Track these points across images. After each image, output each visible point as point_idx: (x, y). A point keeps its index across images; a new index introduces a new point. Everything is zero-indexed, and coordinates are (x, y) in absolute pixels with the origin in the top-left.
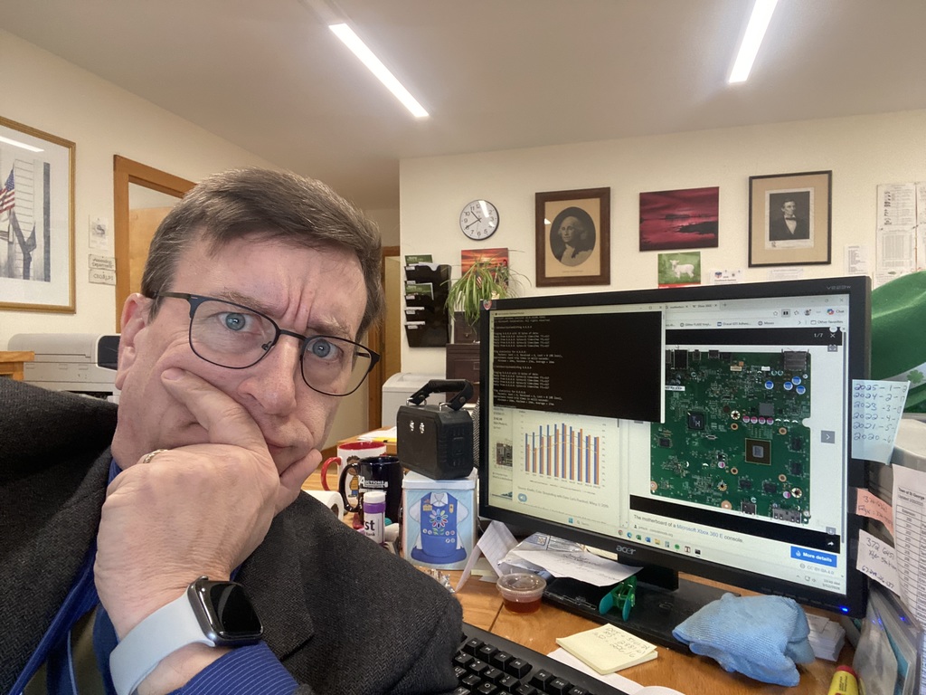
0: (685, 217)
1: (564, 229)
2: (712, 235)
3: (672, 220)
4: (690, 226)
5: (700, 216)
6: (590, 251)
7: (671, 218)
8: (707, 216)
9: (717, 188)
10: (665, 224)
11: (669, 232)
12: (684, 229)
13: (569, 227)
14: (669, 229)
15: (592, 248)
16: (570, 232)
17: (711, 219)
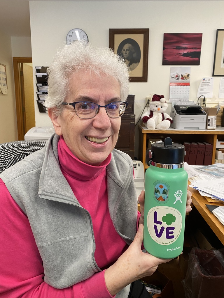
0: (186, 48)
1: (124, 50)
2: (197, 59)
3: (179, 49)
4: (188, 53)
5: (192, 48)
6: (137, 63)
7: (179, 48)
8: (196, 48)
9: (202, 34)
10: (175, 51)
11: (177, 56)
12: (185, 55)
13: (127, 50)
14: (177, 54)
15: (139, 62)
16: (128, 52)
17: (198, 50)
